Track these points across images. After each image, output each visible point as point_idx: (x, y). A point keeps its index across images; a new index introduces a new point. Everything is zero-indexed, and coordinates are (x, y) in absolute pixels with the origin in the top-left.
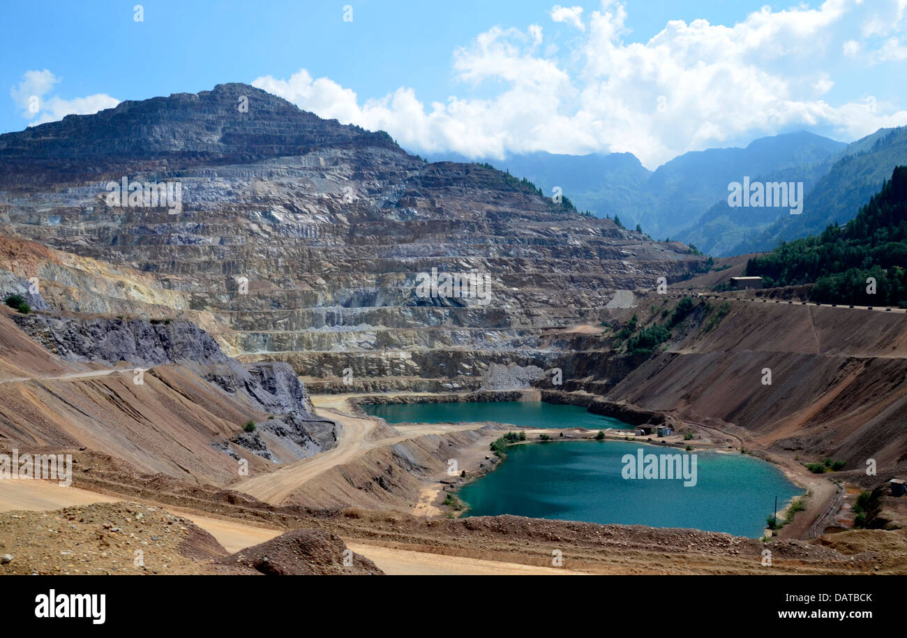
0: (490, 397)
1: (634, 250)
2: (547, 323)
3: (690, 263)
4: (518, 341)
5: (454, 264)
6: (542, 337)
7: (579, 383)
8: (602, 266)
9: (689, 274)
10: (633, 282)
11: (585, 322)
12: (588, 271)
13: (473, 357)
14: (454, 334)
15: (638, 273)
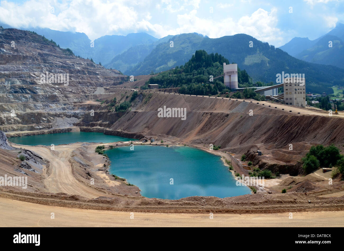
0: (59, 131)
1: (101, 72)
2: (74, 100)
3: (121, 78)
4: (64, 108)
5: (28, 75)
6: (74, 106)
7: (96, 124)
8: (90, 78)
9: (122, 82)
10: (102, 84)
11: (88, 100)
12: (85, 79)
13: (47, 115)
14: (35, 106)
15: (103, 81)
